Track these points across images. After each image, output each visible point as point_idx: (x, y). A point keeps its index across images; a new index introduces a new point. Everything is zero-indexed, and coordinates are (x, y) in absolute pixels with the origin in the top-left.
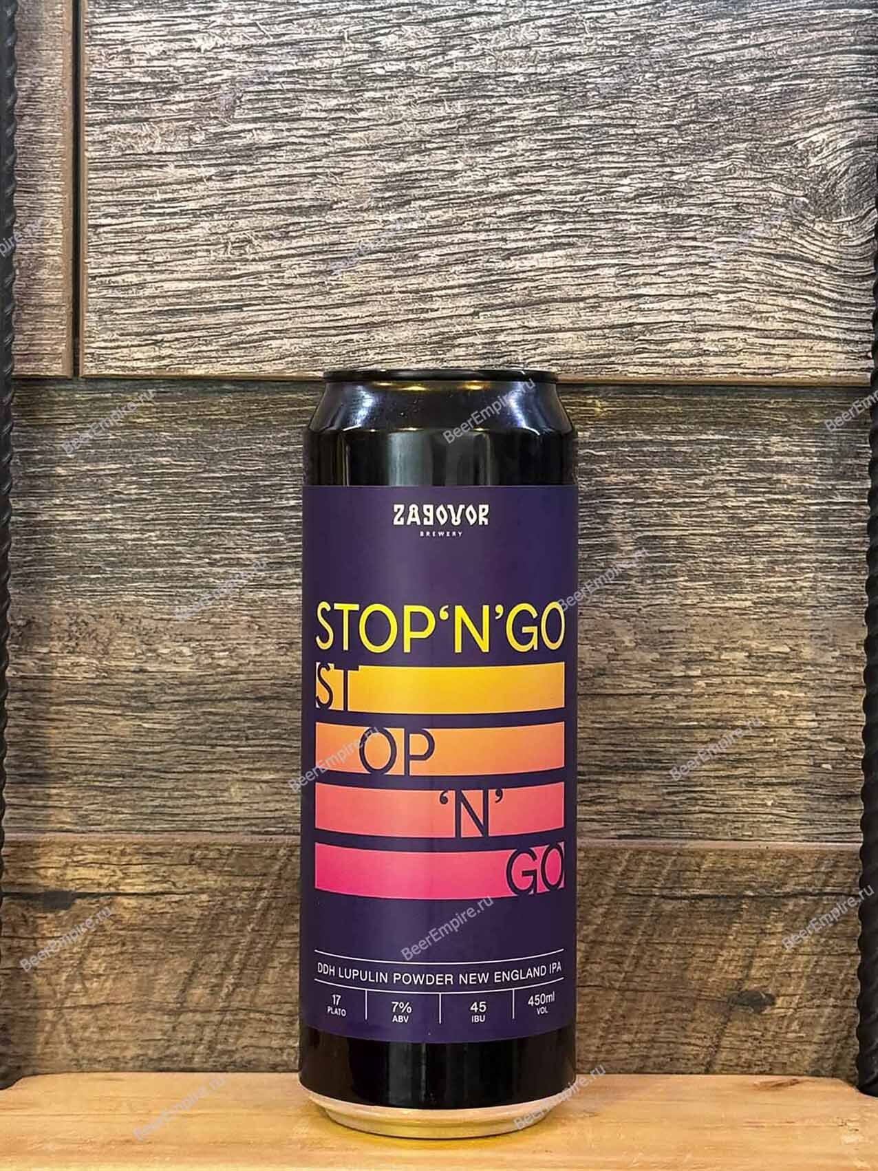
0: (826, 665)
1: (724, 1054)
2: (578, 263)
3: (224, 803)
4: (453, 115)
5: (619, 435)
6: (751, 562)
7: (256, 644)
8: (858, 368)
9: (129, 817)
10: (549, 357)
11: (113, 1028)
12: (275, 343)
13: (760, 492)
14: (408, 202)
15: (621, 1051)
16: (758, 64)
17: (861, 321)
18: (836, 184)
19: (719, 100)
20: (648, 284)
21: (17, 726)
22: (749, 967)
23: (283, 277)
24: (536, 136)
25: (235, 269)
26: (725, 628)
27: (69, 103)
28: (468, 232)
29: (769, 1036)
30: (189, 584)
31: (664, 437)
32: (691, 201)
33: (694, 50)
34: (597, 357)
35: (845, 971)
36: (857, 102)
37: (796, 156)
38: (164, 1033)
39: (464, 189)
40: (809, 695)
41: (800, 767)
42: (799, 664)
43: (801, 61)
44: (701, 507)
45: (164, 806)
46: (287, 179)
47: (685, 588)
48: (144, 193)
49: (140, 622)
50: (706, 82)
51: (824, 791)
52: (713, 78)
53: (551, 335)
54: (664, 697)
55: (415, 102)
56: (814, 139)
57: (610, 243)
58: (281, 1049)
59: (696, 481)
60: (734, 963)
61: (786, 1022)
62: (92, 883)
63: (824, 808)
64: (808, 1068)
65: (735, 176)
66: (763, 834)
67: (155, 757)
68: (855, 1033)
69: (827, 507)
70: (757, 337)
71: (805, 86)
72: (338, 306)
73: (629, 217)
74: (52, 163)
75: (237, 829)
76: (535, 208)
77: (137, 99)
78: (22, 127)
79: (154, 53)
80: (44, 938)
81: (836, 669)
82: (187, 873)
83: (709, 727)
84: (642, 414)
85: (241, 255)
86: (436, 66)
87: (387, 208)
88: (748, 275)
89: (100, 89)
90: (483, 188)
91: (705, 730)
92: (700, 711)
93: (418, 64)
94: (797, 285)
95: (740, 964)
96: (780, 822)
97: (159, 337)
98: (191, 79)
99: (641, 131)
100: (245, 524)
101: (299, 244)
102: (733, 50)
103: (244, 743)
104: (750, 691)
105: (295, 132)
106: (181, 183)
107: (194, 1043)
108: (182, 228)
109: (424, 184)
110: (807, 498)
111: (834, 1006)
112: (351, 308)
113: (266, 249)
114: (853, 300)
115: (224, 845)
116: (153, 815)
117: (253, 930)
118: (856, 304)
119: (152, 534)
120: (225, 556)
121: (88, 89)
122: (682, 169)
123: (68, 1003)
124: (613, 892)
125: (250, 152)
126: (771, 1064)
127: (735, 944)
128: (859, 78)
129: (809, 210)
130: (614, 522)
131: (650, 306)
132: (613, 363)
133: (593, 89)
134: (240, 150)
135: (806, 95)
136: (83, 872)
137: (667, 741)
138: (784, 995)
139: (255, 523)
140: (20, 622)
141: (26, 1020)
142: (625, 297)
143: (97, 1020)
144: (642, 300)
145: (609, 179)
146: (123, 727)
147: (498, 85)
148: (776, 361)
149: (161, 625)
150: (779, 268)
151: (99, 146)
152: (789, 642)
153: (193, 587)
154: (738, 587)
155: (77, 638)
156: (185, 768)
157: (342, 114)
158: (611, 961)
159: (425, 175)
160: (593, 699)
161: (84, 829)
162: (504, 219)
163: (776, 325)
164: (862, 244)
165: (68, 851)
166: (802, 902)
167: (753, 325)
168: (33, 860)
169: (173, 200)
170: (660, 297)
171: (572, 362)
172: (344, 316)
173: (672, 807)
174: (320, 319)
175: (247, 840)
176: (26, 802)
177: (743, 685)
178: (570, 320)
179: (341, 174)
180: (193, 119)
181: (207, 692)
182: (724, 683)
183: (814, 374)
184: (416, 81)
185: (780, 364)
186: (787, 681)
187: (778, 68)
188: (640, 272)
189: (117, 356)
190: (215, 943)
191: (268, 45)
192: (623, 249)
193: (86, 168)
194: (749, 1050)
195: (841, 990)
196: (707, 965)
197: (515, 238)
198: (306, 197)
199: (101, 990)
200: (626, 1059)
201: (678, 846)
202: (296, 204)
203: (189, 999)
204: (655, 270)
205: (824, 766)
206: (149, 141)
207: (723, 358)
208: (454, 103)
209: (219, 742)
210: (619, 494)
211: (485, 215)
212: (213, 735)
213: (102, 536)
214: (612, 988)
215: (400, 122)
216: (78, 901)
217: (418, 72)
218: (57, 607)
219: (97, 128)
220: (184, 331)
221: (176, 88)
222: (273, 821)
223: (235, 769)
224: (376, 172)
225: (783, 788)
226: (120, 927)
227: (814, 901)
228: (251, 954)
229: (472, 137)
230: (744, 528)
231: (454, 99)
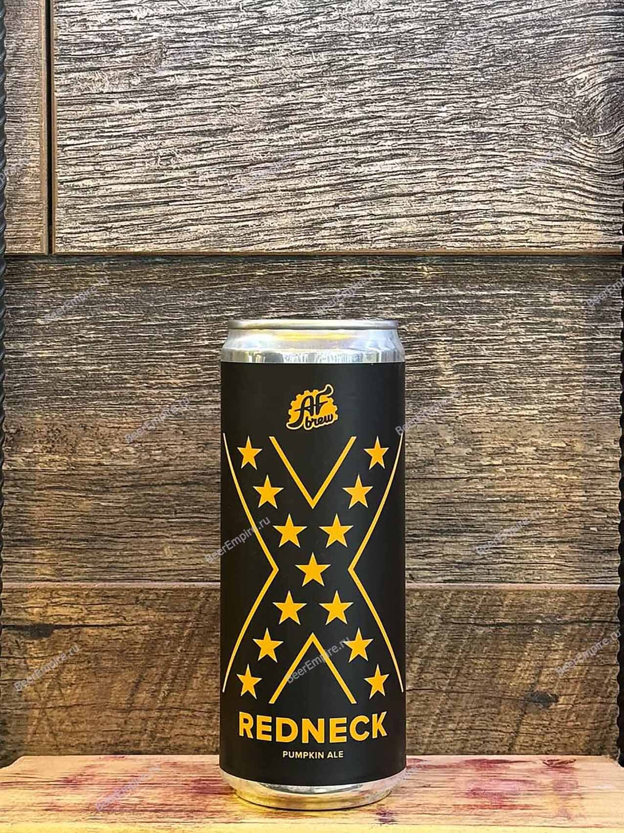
0: (592, 456)
1: (522, 738)
2: (410, 168)
3: (160, 559)
4: (318, 63)
5: (440, 291)
6: (538, 382)
7: (182, 444)
8: (613, 241)
9: (92, 570)
10: (390, 236)
11: (83, 722)
12: (192, 228)
13: (544, 332)
14: (287, 126)
15: (447, 736)
16: (538, 23)
17: (615, 207)
18: (595, 109)
19: (510, 50)
20: (460, 183)
21: (10, 505)
22: (539, 674)
23: (198, 181)
24: (378, 78)
25: (163, 175)
26: (519, 429)
27: (44, 58)
28: (330, 147)
29: (554, 724)
30: (133, 402)
31: (473, 292)
32: (490, 122)
33: (491, 14)
34: (423, 236)
35: (609, 678)
36: (610, 50)
37: (566, 89)
38: (119, 725)
39: (327, 116)
40: (580, 477)
41: (575, 530)
42: (573, 456)
43: (569, 21)
44: (500, 342)
45: (117, 562)
46: (200, 110)
47: (490, 401)
48: (98, 122)
49: (98, 430)
50: (501, 37)
51: (591, 547)
52: (505, 34)
53: (391, 220)
54: (475, 480)
55: (291, 53)
56: (579, 77)
57: (433, 153)
58: (203, 737)
59: (497, 324)
60: (528, 672)
61: (566, 715)
62: (66, 618)
63: (592, 559)
64: (582, 748)
65: (522, 104)
66: (548, 578)
67: (110, 526)
68: (616, 722)
69: (591, 342)
70: (539, 220)
71: (572, 39)
72: (237, 201)
73: (446, 135)
74: (32, 101)
75: (169, 578)
76: (378, 129)
77: (91, 54)
78: (10, 75)
79: (104, 21)
80: (32, 658)
81: (600, 459)
82: (133, 610)
83: (508, 501)
84: (458, 276)
85: (167, 165)
86: (306, 28)
87: (272, 131)
88: (533, 175)
89: (65, 47)
90: (340, 115)
91: (506, 504)
92: (501, 489)
93: (293, 26)
94: (568, 182)
95: (533, 672)
96: (560, 570)
97: (109, 225)
98: (131, 40)
99: (454, 72)
100: (172, 358)
101: (209, 157)
102: (519, 13)
103: (173, 516)
104: (538, 475)
105: (205, 77)
106: (124, 114)
107: (140, 732)
108: (126, 146)
109: (298, 112)
110: (577, 336)
111: (602, 703)
112: (247, 203)
113: (185, 160)
114: (609, 193)
115: (160, 590)
116: (109, 569)
117: (181, 651)
118: (611, 195)
119: (106, 366)
120: (158, 381)
121: (57, 48)
122: (484, 100)
123: (50, 705)
124: (441, 622)
125: (173, 91)
126: (556, 744)
127: (529, 658)
128: (611, 33)
129: (576, 128)
130: (438, 354)
131: (462, 198)
132: (435, 240)
133: (419, 43)
134: (166, 90)
135: (573, 45)
136: (60, 610)
137: (478, 512)
138: (565, 695)
139: (180, 358)
140: (12, 431)
141: (19, 717)
142: (444, 193)
143: (71, 716)
144: (456, 194)
145: (431, 107)
146: (87, 505)
147: (351, 41)
148: (553, 237)
149: (113, 431)
150: (555, 170)
151: (63, 88)
152: (565, 439)
153: (136, 404)
154: (528, 400)
155: (53, 442)
156: (132, 534)
157: (239, 63)
158: (439, 671)
159: (299, 106)
160: (424, 482)
161: (59, 579)
162: (356, 138)
163: (554, 211)
164: (615, 152)
165: (48, 595)
166: (577, 627)
167: (537, 211)
168: (23, 602)
169: (118, 126)
170: (469, 192)
171: (406, 239)
172: (242, 208)
173: (482, 559)
174: (224, 210)
175: (176, 585)
176: (17, 560)
177: (532, 471)
178: (404, 209)
179: (239, 106)
180: (132, 68)
181: (146, 480)
182: (519, 469)
183: (581, 246)
184: (292, 39)
185: (556, 239)
186: (564, 468)
187: (552, 26)
188: (454, 174)
189: (79, 239)
190: (154, 660)
191: (185, 14)
192: (443, 158)
193: (56, 104)
194: (540, 734)
195: (606, 691)
196: (509, 674)
197: (364, 152)
198: (214, 123)
199: (73, 695)
200: (451, 742)
201: (487, 588)
202: (206, 128)
203: (136, 701)
204: (465, 173)
205: (591, 529)
206: (100, 84)
207: (515, 235)
208: (319, 54)
209: (155, 515)
210: (442, 334)
211: (343, 135)
212: (151, 510)
213: (70, 368)
214: (440, 691)
215: (281, 68)
216: (56, 631)
217: (293, 32)
218: (38, 419)
219: (63, 75)
220: (127, 220)
221: (119, 46)
222: (195, 572)
223: (167, 535)
224: (263, 105)
225: (562, 545)
226: (86, 649)
227: (585, 626)
228: (180, 668)
229: (332, 78)
230: (531, 357)
231: (319, 52)
